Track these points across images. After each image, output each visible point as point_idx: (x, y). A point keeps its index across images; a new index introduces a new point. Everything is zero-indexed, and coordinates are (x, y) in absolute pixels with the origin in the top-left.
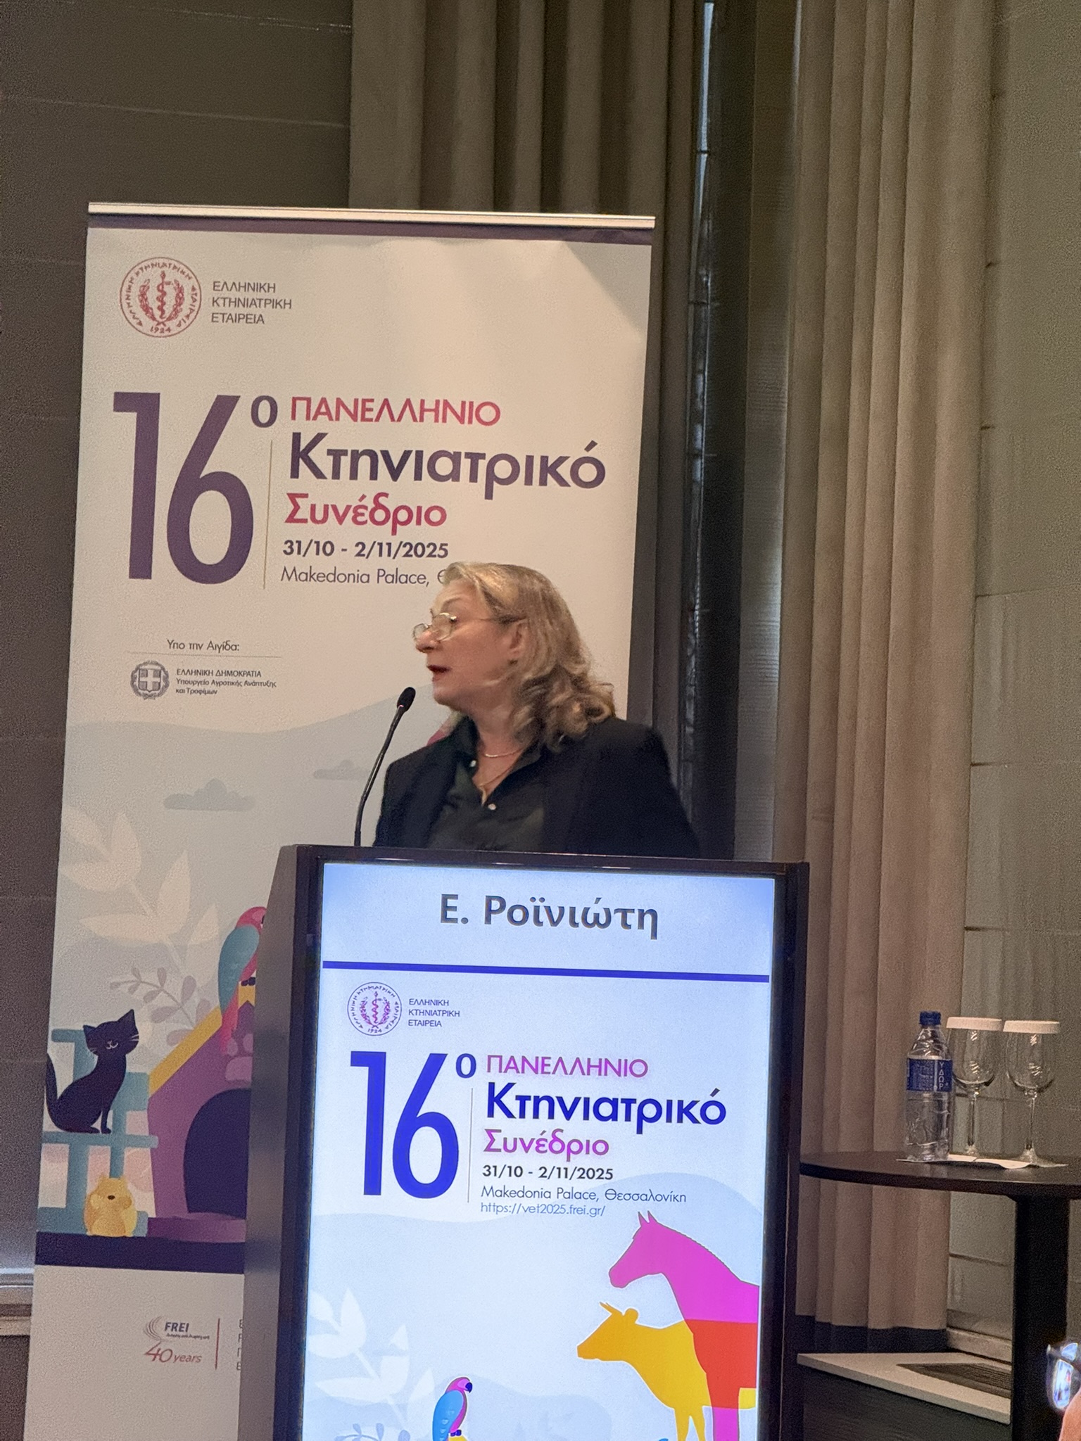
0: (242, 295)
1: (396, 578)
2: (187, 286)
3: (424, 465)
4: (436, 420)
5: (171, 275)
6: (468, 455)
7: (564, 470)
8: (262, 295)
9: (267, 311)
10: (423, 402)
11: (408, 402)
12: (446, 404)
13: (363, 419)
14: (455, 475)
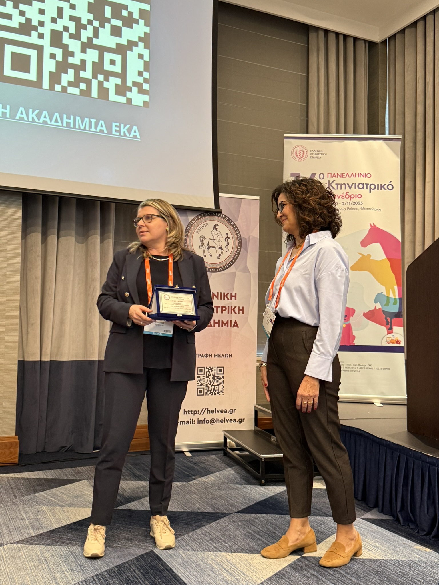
0: (316, 153)
1: (351, 209)
2: (305, 151)
3: (357, 186)
4: (359, 177)
5: (302, 149)
6: (365, 184)
7: (385, 187)
8: (320, 152)
9: (321, 156)
10: (355, 173)
11: (352, 173)
12: (361, 174)
13: (343, 177)
14: (363, 188)
